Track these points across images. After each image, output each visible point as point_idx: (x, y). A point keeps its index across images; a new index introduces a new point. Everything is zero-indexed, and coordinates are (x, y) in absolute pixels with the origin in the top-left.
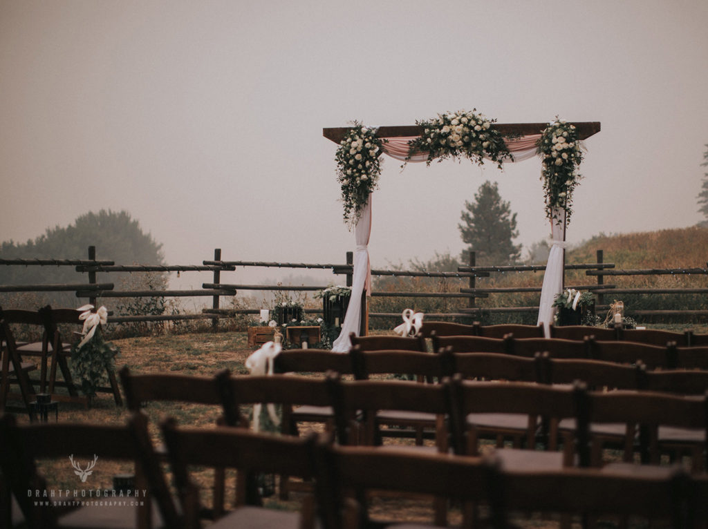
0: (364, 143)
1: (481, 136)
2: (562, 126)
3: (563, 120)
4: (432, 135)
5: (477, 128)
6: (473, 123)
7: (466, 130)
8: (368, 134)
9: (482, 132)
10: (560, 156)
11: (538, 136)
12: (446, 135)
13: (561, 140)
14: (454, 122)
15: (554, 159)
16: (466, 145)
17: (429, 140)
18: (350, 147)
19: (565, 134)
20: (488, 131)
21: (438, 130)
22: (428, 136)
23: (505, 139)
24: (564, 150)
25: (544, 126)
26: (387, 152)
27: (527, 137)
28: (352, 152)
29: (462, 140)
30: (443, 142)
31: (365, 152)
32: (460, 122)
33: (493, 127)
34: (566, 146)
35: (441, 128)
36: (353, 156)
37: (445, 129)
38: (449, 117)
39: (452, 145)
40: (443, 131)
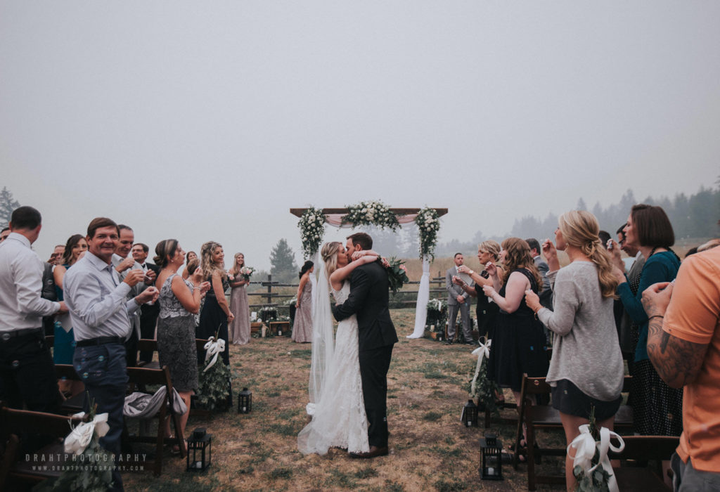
0: (316, 217)
1: (384, 215)
2: (429, 210)
3: (430, 207)
4: (356, 214)
5: (382, 210)
6: (379, 207)
7: (376, 211)
8: (318, 212)
9: (384, 212)
10: (429, 226)
11: (416, 215)
12: (364, 214)
13: (430, 217)
14: (369, 206)
15: (426, 228)
16: (376, 219)
17: (354, 216)
18: (308, 219)
19: (432, 214)
20: (387, 212)
21: (359, 211)
22: (353, 214)
23: (396, 216)
24: (431, 223)
25: (419, 210)
26: (328, 222)
27: (409, 215)
28: (310, 222)
29: (374, 216)
30: (362, 218)
31: (317, 222)
32: (372, 207)
33: (390, 210)
34: (433, 221)
35: (361, 209)
36: (310, 225)
37: (364, 210)
38: (366, 204)
39: (368, 219)
40: (363, 211)
